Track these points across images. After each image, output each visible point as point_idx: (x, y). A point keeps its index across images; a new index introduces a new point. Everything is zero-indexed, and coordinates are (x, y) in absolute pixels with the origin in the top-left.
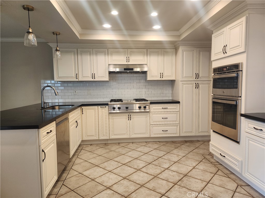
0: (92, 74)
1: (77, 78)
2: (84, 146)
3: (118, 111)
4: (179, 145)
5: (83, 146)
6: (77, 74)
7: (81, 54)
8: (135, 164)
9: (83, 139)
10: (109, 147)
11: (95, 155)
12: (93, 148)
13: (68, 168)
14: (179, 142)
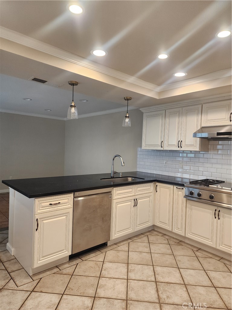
0: (179, 142)
1: (162, 147)
2: (155, 233)
6: (162, 142)
7: (169, 116)
10: (179, 247)
11: (146, 250)
13: (105, 250)
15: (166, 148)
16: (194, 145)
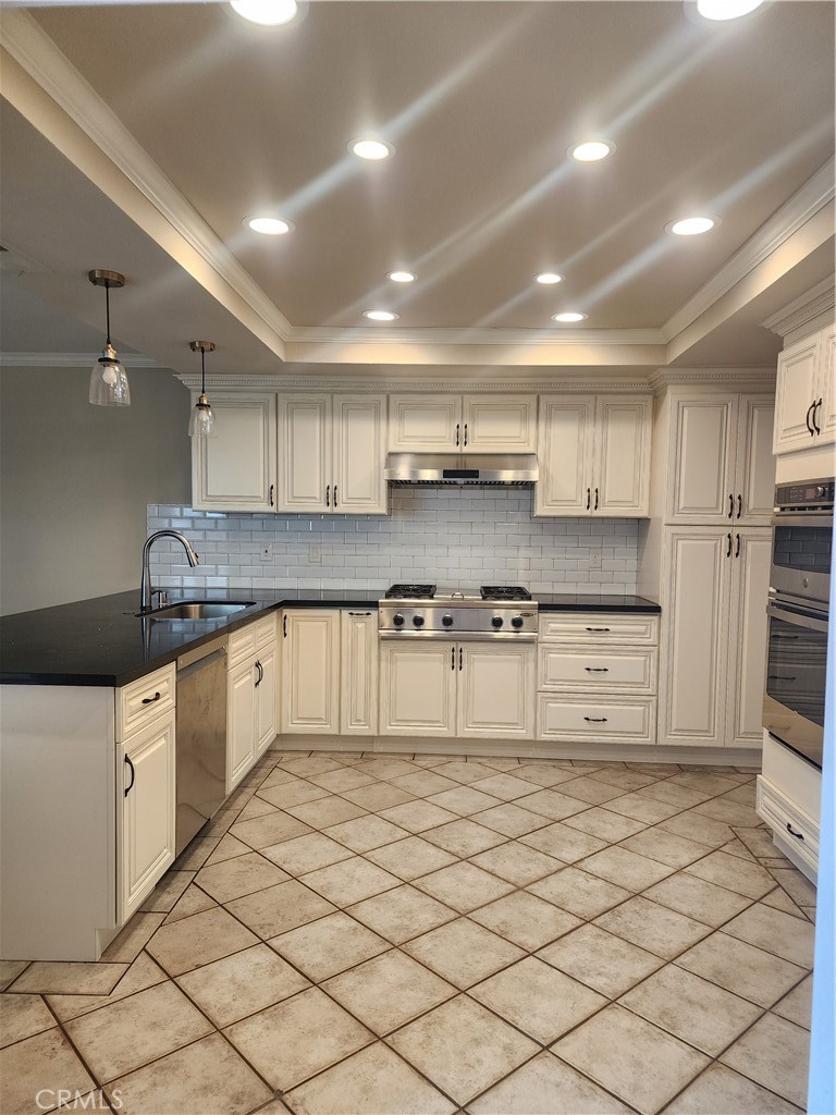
2: (286, 756)
3: (414, 633)
4: (648, 779)
5: (282, 755)
6: (272, 487)
7: (291, 414)
8: (456, 836)
9: (284, 732)
10: (375, 765)
11: (317, 793)
12: (318, 763)
13: (218, 830)
14: (651, 767)
15: (285, 507)
16: (373, 498)
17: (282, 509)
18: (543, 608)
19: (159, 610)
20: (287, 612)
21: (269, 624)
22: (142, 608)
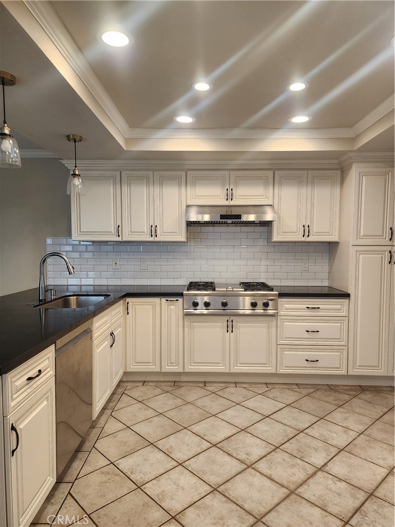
0: (152, 226)
1: (119, 236)
2: (130, 385)
3: (205, 312)
4: (346, 397)
5: (127, 384)
6: (119, 226)
7: (129, 184)
9: (128, 370)
10: (183, 391)
11: (150, 413)
12: (148, 390)
14: (345, 388)
15: (126, 238)
16: (178, 232)
17: (125, 239)
18: (281, 295)
19: (51, 301)
20: (128, 300)
21: (119, 308)
22: (40, 301)
